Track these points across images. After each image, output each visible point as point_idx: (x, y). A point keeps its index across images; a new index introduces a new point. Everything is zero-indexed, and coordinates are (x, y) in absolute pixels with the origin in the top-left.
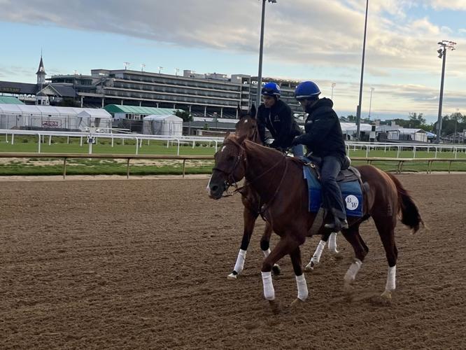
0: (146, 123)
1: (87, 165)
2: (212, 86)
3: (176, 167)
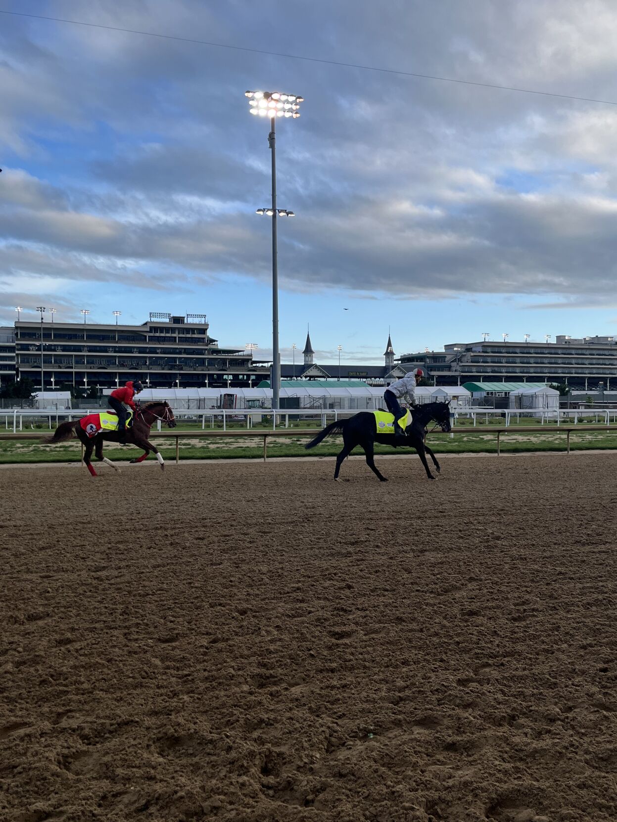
0: (512, 398)
1: (449, 442)
2: (594, 352)
3: (557, 442)
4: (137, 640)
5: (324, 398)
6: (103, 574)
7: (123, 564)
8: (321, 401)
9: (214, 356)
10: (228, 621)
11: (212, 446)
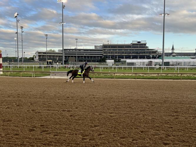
4: (116, 137)
5: (176, 62)
6: (112, 115)
7: (117, 112)
8: (176, 63)
9: (148, 51)
10: (138, 134)
11: (145, 76)
